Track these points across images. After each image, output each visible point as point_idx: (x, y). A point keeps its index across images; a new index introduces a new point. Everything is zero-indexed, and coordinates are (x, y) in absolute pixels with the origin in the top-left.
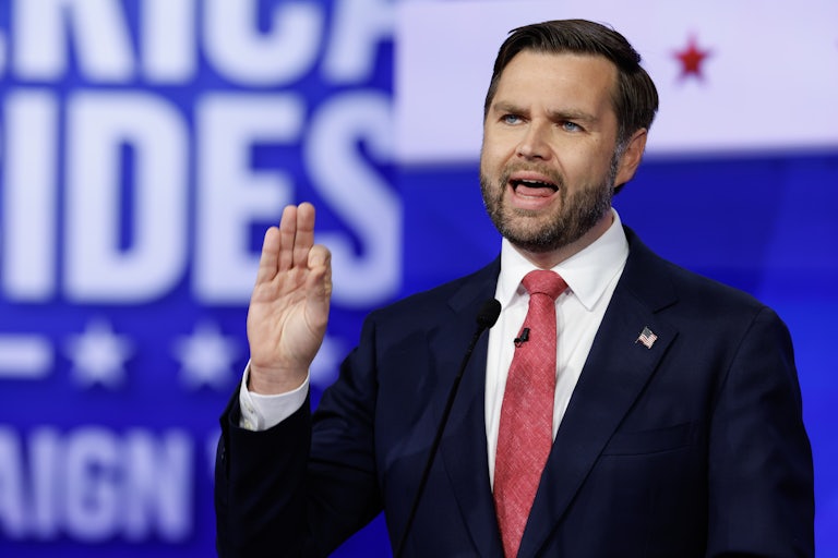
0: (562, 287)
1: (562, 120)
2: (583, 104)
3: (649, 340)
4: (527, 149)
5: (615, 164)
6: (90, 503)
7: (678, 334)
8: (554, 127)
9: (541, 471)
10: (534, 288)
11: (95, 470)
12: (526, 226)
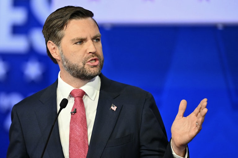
3: (114, 108)
7: (122, 106)
9: (86, 155)
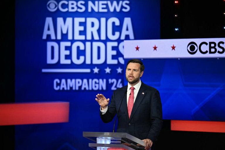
0: (134, 89)
1: (134, 70)
2: (137, 68)
4: (131, 73)
5: (140, 75)
6: (95, 87)
8: (134, 71)
10: (131, 89)
11: (96, 83)
12: (131, 81)
